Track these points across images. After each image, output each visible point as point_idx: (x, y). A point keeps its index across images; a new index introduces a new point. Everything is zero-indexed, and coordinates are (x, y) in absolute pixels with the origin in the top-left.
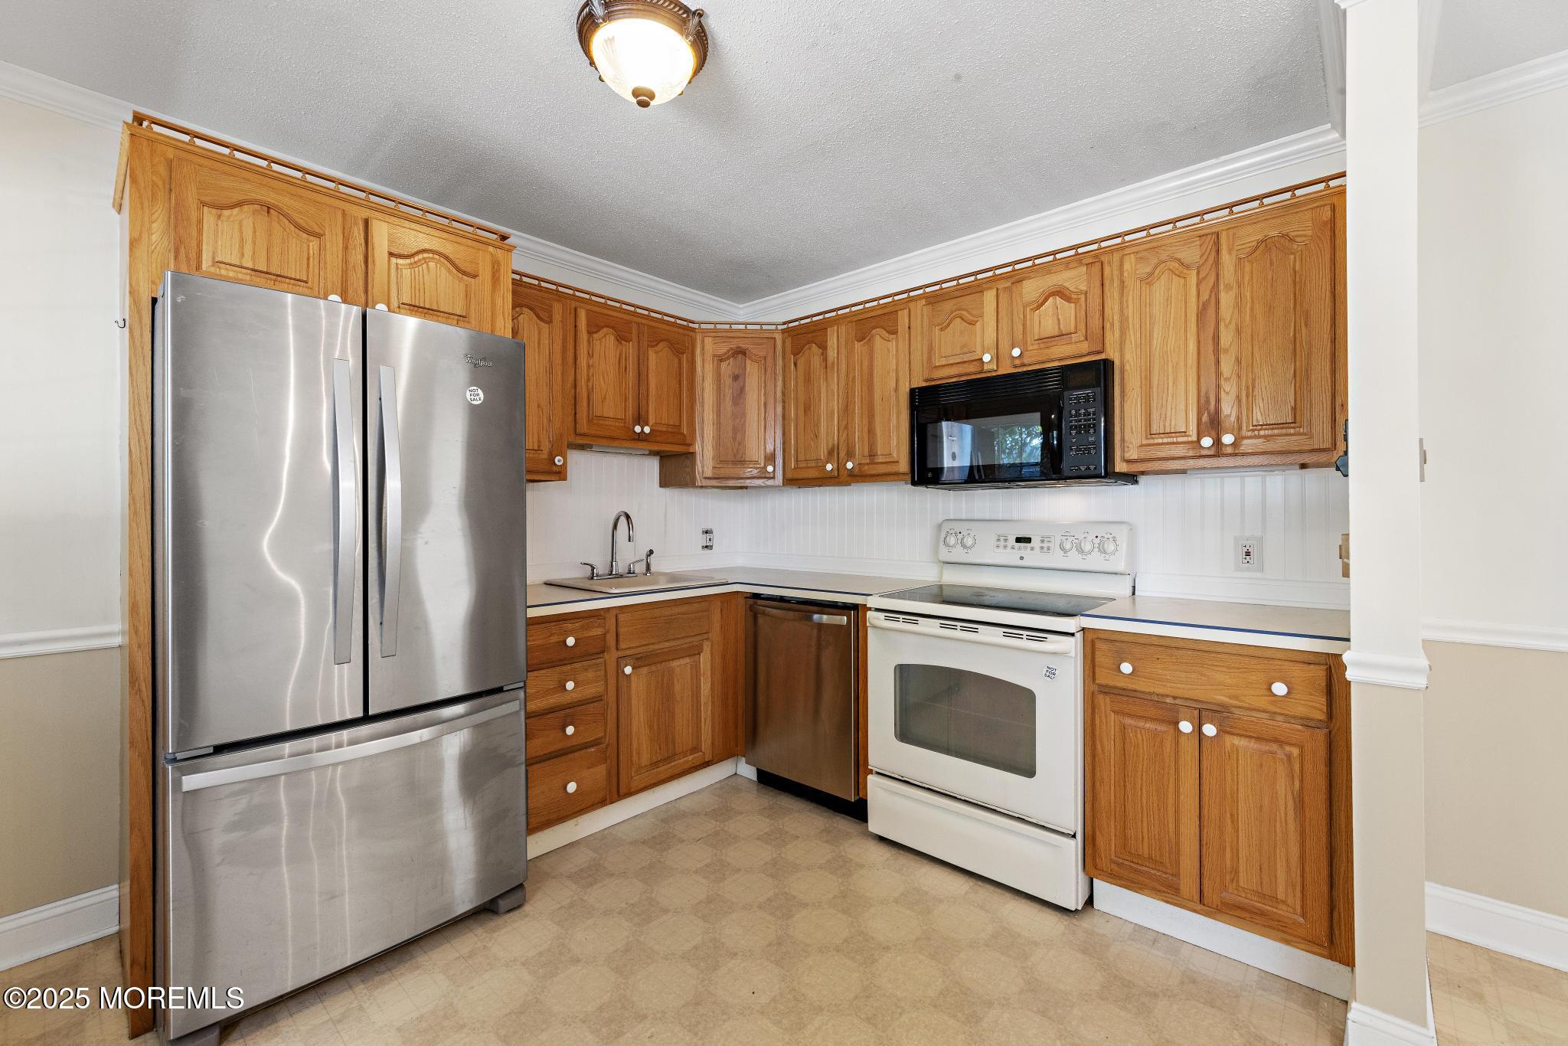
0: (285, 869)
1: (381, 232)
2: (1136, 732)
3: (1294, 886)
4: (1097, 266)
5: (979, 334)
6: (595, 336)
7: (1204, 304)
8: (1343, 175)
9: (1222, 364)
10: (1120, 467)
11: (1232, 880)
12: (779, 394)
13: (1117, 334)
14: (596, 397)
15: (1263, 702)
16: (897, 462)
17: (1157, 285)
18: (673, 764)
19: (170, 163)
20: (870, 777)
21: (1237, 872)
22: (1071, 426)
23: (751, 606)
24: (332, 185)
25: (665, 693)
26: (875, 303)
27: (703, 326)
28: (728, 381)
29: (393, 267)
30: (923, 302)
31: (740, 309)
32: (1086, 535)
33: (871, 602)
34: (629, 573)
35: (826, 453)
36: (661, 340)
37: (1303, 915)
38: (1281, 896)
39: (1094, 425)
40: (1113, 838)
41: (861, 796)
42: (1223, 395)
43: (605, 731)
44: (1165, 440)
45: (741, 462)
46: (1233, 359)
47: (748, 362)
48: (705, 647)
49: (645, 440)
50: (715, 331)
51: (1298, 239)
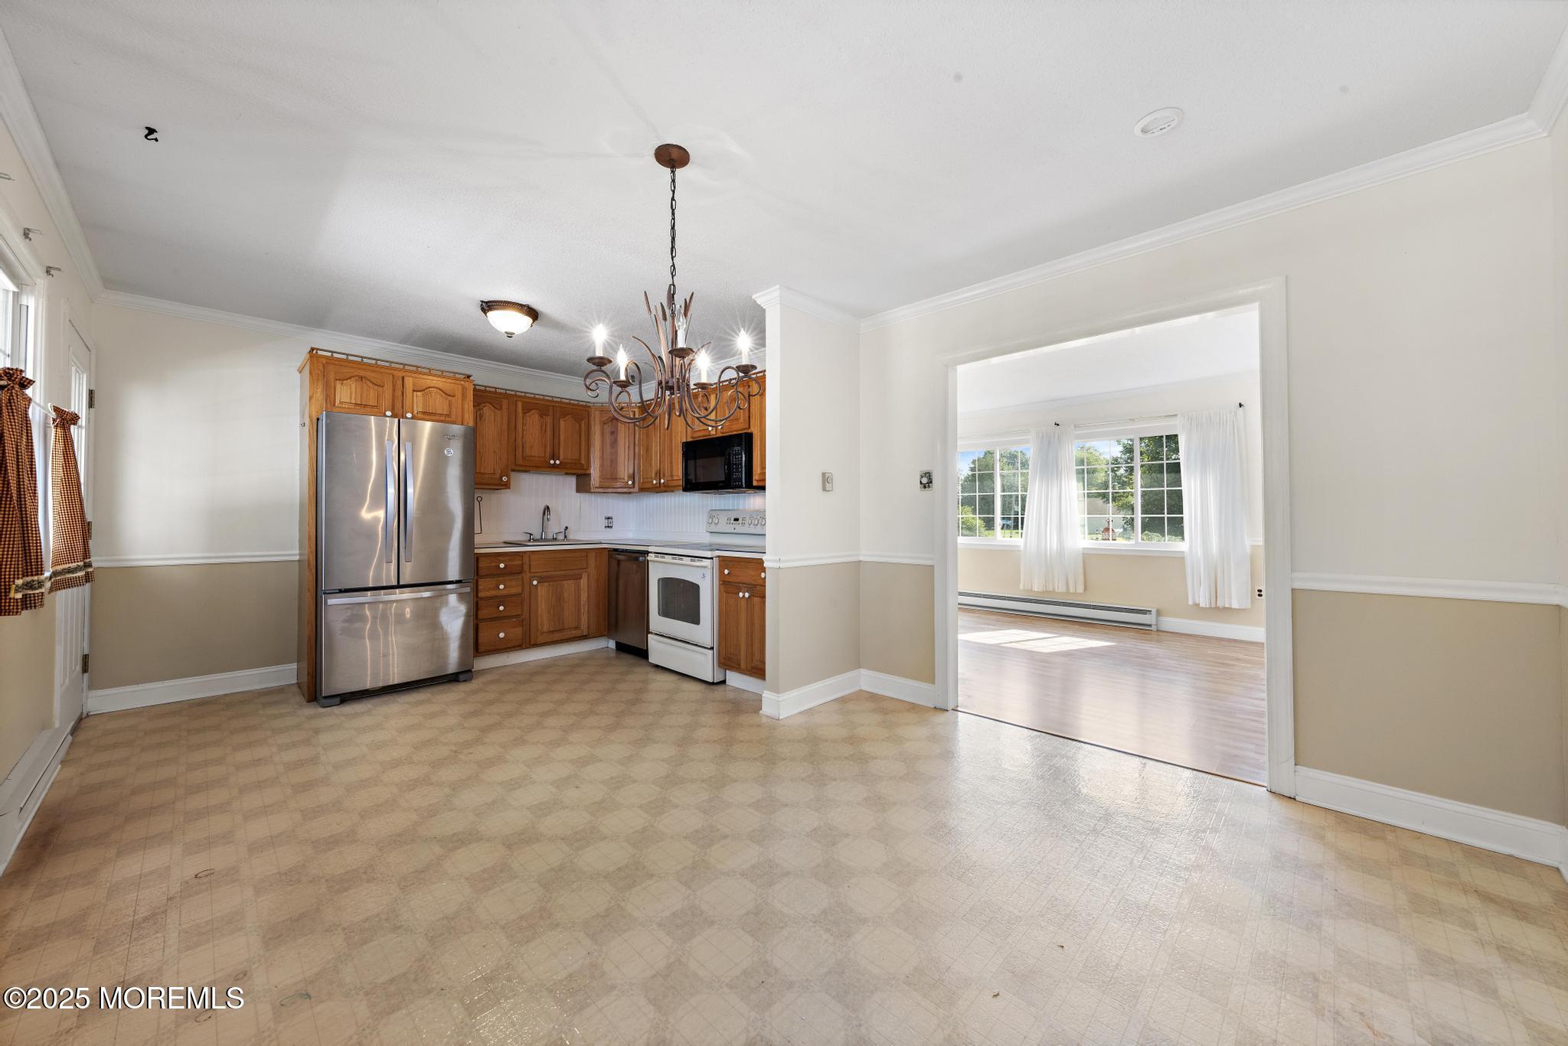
0: (367, 641)
1: (409, 382)
2: (731, 600)
6: (527, 415)
10: (755, 483)
12: (637, 441)
14: (528, 446)
16: (679, 480)
18: (563, 633)
19: (324, 365)
20: (649, 636)
22: (733, 464)
23: (611, 556)
25: (558, 598)
27: (595, 405)
28: (608, 436)
29: (415, 396)
33: (650, 549)
34: (551, 538)
35: (654, 474)
36: (569, 414)
39: (741, 463)
41: (646, 646)
43: (522, 613)
45: (615, 478)
47: (619, 424)
48: (584, 576)
49: (558, 468)
50: (601, 407)
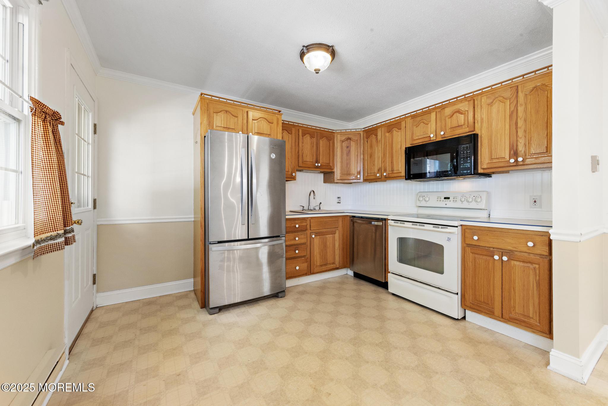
1: (251, 114)
2: (479, 260)
3: (536, 312)
4: (472, 102)
5: (429, 128)
6: (304, 137)
7: (512, 111)
8: (551, 66)
9: (519, 133)
10: (480, 171)
11: (513, 310)
12: (362, 152)
13: (479, 124)
14: (304, 155)
15: (525, 249)
16: (401, 172)
17: (494, 106)
18: (327, 267)
19: (208, 104)
20: (389, 274)
21: (515, 307)
22: (461, 157)
23: (351, 220)
24: (239, 103)
25: (324, 245)
26: (394, 120)
27: (337, 131)
28: (345, 148)
29: (253, 123)
30: (410, 118)
31: (350, 124)
32: (470, 196)
33: (389, 217)
34: (314, 209)
35: (377, 170)
36: (324, 137)
37: (539, 323)
38: (531, 316)
39: (470, 157)
40: (471, 295)
41: (386, 281)
42: (519, 144)
43: (307, 253)
44: (497, 161)
45: (349, 174)
46: (523, 131)
47: (352, 142)
48: (337, 232)
49: (319, 168)
50: (341, 132)
51: (548, 85)
